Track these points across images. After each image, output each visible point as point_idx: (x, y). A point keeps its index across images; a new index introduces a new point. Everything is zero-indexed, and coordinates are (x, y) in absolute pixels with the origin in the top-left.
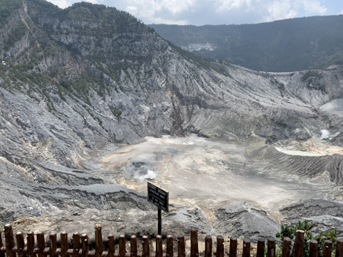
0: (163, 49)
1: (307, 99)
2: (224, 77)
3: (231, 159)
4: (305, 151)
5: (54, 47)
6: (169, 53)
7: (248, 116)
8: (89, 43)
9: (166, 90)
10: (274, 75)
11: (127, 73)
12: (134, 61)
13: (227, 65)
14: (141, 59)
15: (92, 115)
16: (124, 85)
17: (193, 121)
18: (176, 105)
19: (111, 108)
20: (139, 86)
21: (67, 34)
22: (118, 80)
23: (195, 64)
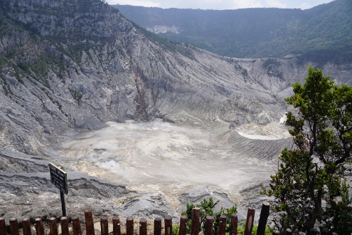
0: (128, 30)
2: (190, 60)
3: (195, 144)
4: (265, 135)
5: (11, 26)
6: (134, 34)
7: (213, 101)
8: (49, 23)
9: (130, 71)
10: (238, 61)
11: (88, 54)
12: (96, 42)
13: (193, 48)
14: (103, 39)
15: (51, 99)
16: (84, 67)
17: (158, 105)
18: (140, 88)
19: (71, 91)
20: (101, 67)
21: (26, 12)
22: (79, 61)
23: (160, 46)
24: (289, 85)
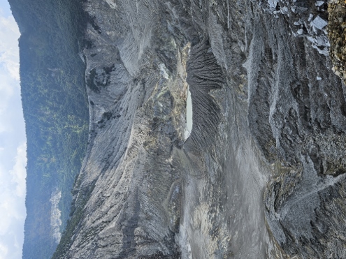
1: (122, 88)
2: (95, 190)
4: (185, 102)
7: (146, 165)
13: (79, 185)
17: (157, 237)
23: (77, 232)
24: (119, 60)
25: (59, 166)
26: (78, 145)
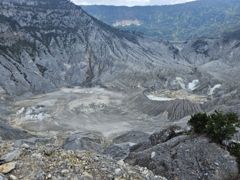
0: (88, 22)
1: (192, 60)
2: (133, 44)
7: (139, 73)
8: (26, 17)
9: (85, 53)
10: (173, 43)
11: (56, 40)
12: (63, 31)
13: (137, 35)
14: (69, 30)
15: (20, 71)
16: (52, 50)
18: (92, 64)
19: (38, 65)
20: (64, 49)
21: (8, 9)
22: (47, 45)
23: (111, 34)
24: (212, 59)
25: (155, 24)
26: (165, 35)
